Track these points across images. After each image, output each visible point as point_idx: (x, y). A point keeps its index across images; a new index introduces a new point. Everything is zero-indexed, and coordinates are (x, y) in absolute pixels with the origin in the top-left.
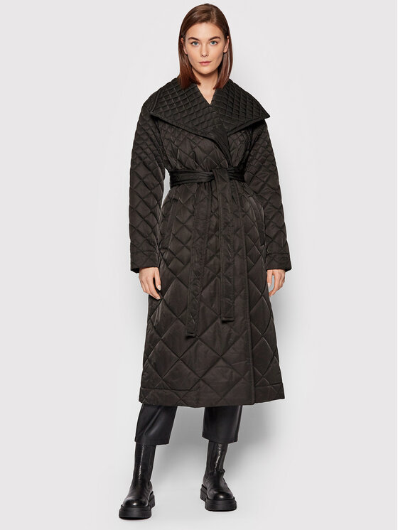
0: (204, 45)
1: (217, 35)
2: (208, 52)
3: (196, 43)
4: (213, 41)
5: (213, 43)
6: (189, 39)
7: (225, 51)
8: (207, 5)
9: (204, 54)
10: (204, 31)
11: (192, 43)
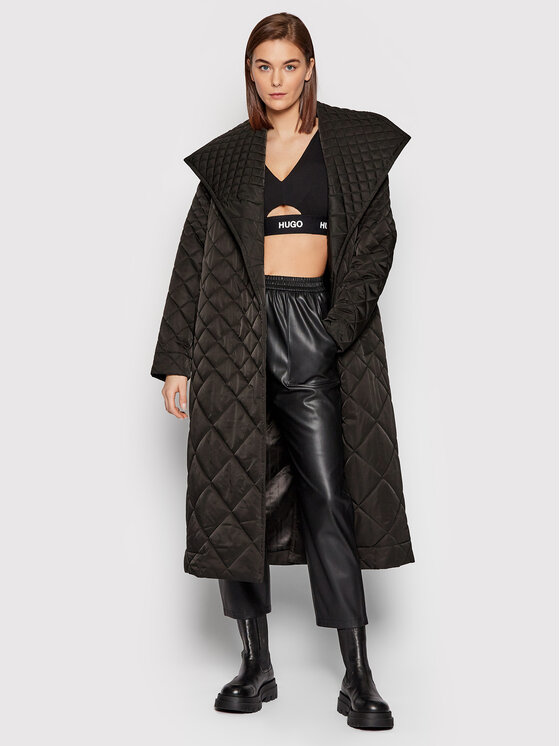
0: (277, 70)
1: (296, 57)
2: (281, 81)
3: (266, 68)
4: (289, 65)
5: (290, 67)
6: (257, 61)
7: (307, 79)
8: (284, 14)
9: (276, 83)
10: (278, 51)
11: (260, 67)
